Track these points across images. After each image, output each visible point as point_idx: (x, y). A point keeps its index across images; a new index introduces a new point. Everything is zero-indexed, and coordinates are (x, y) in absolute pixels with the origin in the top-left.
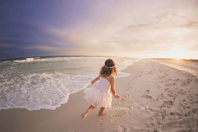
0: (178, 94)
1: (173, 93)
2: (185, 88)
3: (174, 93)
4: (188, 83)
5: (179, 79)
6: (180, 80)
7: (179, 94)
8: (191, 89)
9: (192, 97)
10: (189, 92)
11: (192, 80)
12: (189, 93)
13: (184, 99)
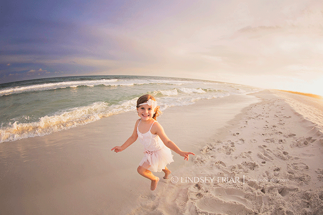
0: (274, 157)
1: (268, 154)
2: (292, 152)
3: (271, 155)
4: (306, 143)
5: (295, 135)
6: (295, 137)
7: (276, 158)
8: (304, 155)
9: (296, 168)
10: (296, 158)
11: (314, 140)
12: (295, 160)
13: (279, 167)
